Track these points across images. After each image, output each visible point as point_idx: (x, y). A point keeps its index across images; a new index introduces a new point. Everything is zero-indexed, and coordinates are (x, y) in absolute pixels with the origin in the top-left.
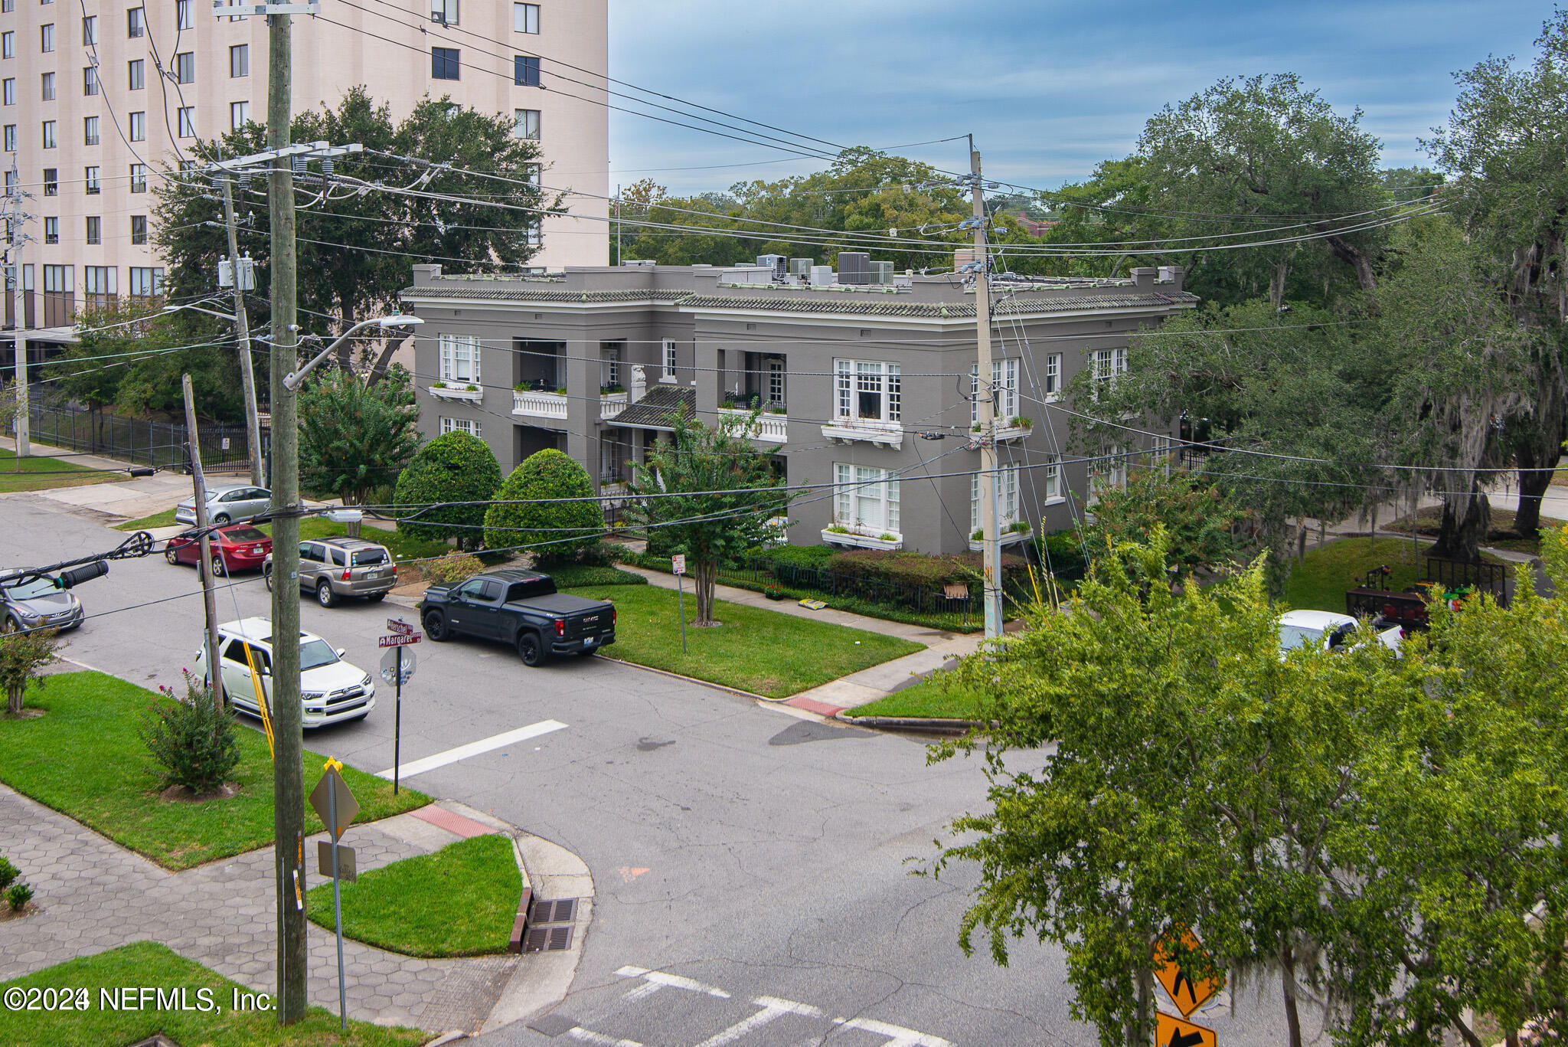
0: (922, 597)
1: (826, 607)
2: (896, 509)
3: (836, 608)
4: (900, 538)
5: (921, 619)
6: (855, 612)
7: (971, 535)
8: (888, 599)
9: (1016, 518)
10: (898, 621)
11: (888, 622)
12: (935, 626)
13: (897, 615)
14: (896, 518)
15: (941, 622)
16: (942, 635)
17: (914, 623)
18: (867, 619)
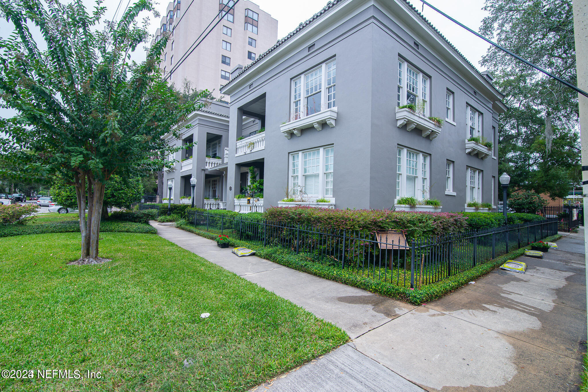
0: (346, 246)
1: (253, 254)
2: (331, 179)
3: (260, 256)
4: (333, 201)
5: (345, 274)
6: (275, 261)
7: (396, 201)
8: (311, 248)
9: (427, 197)
10: (315, 274)
11: (303, 276)
12: (364, 287)
13: (316, 267)
14: (330, 187)
15: (373, 281)
16: (376, 304)
17: (335, 279)
18: (283, 269)
